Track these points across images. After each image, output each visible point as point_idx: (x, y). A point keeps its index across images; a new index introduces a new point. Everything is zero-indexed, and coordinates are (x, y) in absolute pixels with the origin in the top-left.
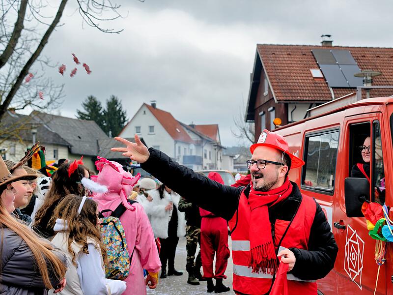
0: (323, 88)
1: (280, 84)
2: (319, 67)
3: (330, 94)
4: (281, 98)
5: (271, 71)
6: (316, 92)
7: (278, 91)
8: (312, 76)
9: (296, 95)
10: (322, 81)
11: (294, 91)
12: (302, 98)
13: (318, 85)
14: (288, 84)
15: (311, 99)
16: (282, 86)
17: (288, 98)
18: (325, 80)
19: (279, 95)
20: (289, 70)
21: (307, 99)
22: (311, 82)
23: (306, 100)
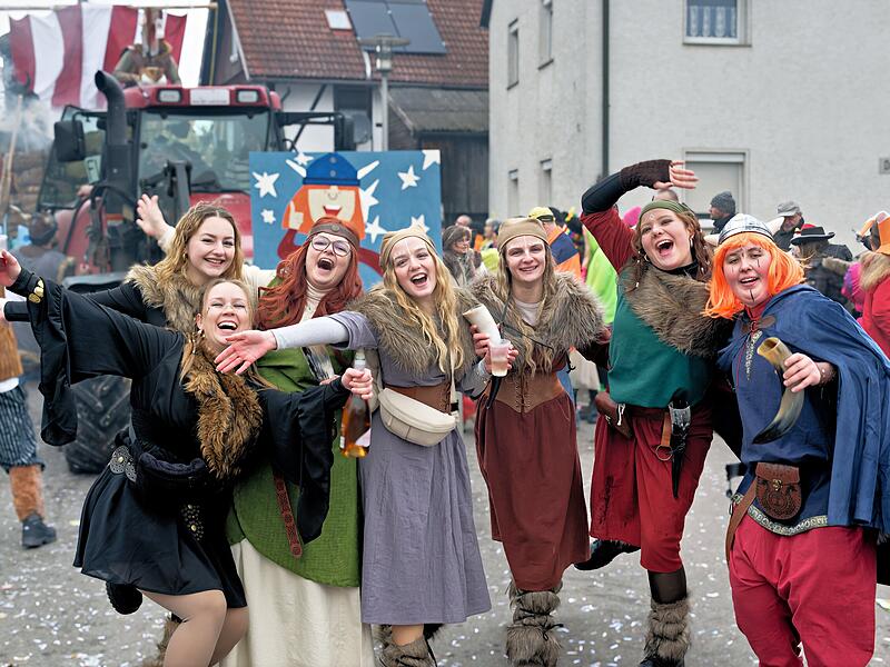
0: (348, 53)
1: (259, 41)
2: (345, 7)
3: (364, 65)
4: (258, 71)
5: (241, 11)
6: (334, 59)
7: (254, 56)
8: (327, 25)
9: (290, 65)
10: (349, 35)
11: (287, 57)
12: (303, 73)
13: (340, 45)
14: (276, 41)
15: (321, 74)
16: (263, 45)
17: (274, 72)
18: (356, 35)
19: (255, 63)
20: (280, 10)
21: (314, 74)
22: (325, 37)
23: (311, 77)
